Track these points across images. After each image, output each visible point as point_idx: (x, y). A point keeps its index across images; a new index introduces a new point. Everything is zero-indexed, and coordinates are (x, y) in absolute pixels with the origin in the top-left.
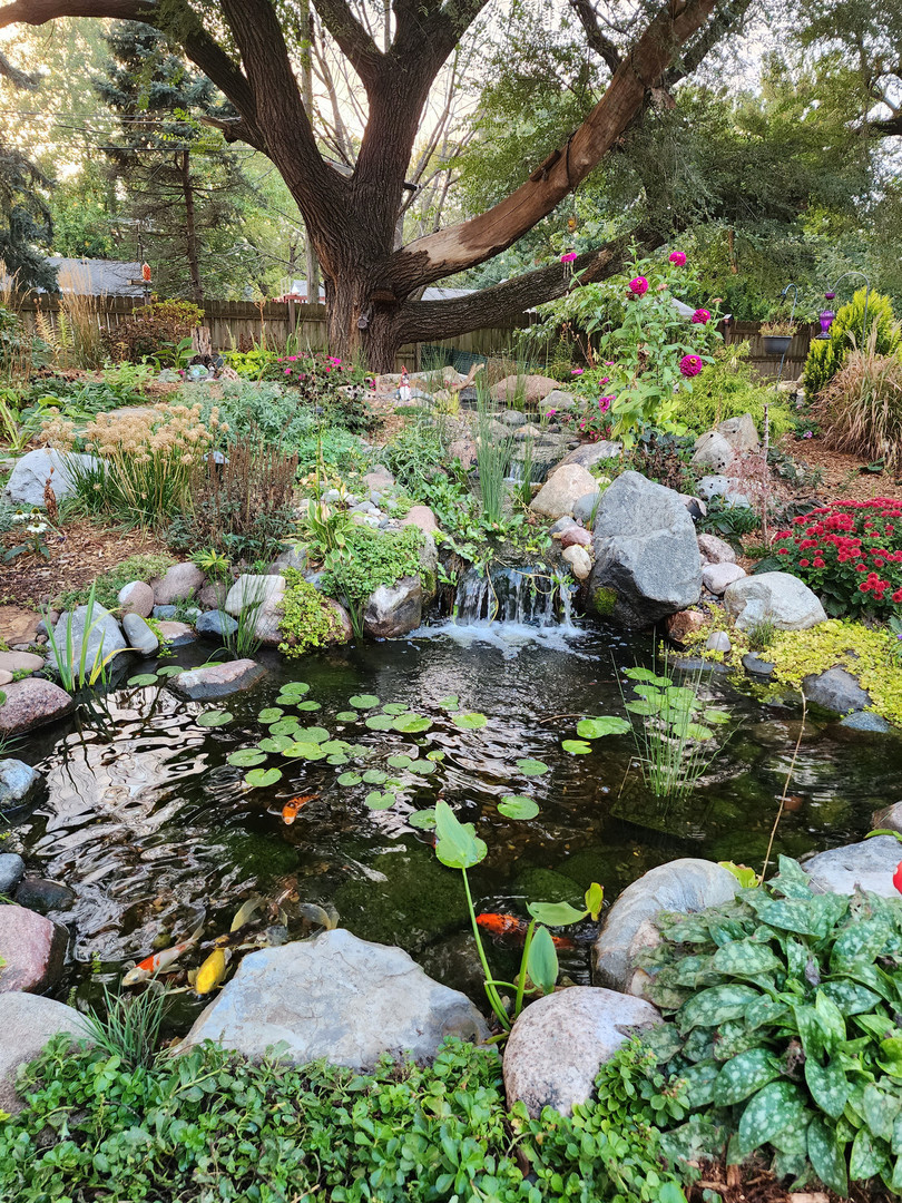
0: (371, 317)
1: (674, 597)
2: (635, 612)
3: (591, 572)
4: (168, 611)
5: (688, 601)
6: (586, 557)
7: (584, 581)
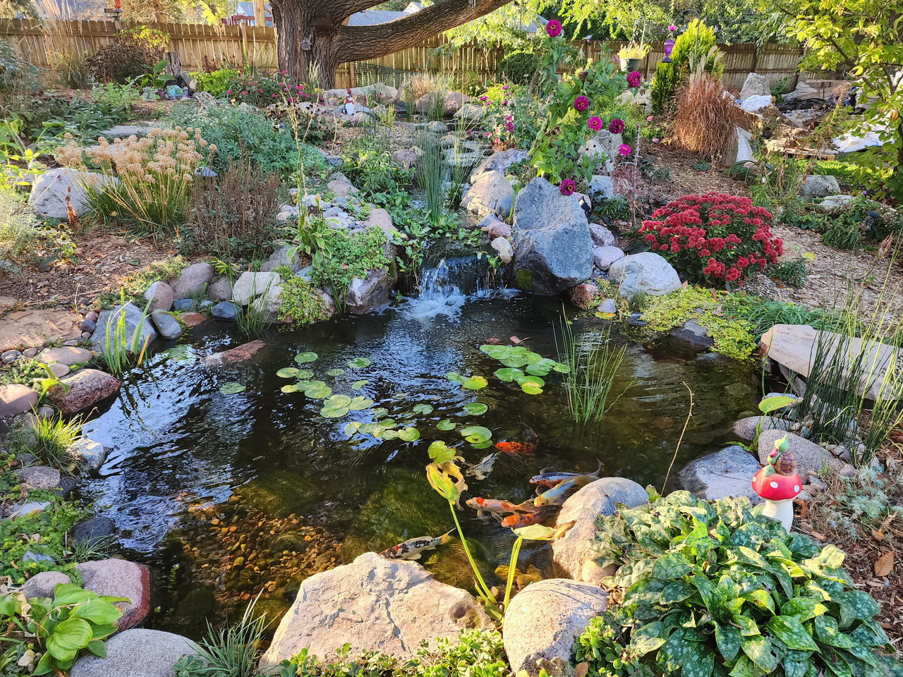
0: (313, 41)
1: (574, 274)
2: (546, 286)
3: (514, 257)
4: (186, 304)
5: (584, 277)
6: (509, 247)
7: (508, 264)
